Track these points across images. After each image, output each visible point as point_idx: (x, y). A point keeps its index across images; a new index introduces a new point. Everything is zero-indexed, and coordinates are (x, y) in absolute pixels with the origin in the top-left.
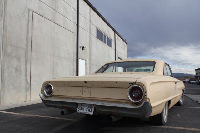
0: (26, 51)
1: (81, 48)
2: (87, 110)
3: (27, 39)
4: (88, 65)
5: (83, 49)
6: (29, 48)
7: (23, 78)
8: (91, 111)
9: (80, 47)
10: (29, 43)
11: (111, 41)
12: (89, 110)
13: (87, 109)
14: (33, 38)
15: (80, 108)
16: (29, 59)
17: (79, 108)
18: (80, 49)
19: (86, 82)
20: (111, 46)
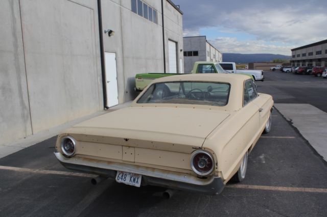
0: (16, 55)
1: (107, 33)
2: (131, 180)
3: (14, 35)
4: (120, 59)
5: (109, 35)
6: (20, 48)
7: (17, 101)
8: (137, 181)
9: (105, 32)
10: (18, 40)
11: (155, 12)
12: (134, 180)
13: (131, 178)
14: (25, 30)
15: (120, 176)
16: (22, 67)
17: (118, 177)
18: (105, 36)
19: (127, 140)
20: (156, 22)
